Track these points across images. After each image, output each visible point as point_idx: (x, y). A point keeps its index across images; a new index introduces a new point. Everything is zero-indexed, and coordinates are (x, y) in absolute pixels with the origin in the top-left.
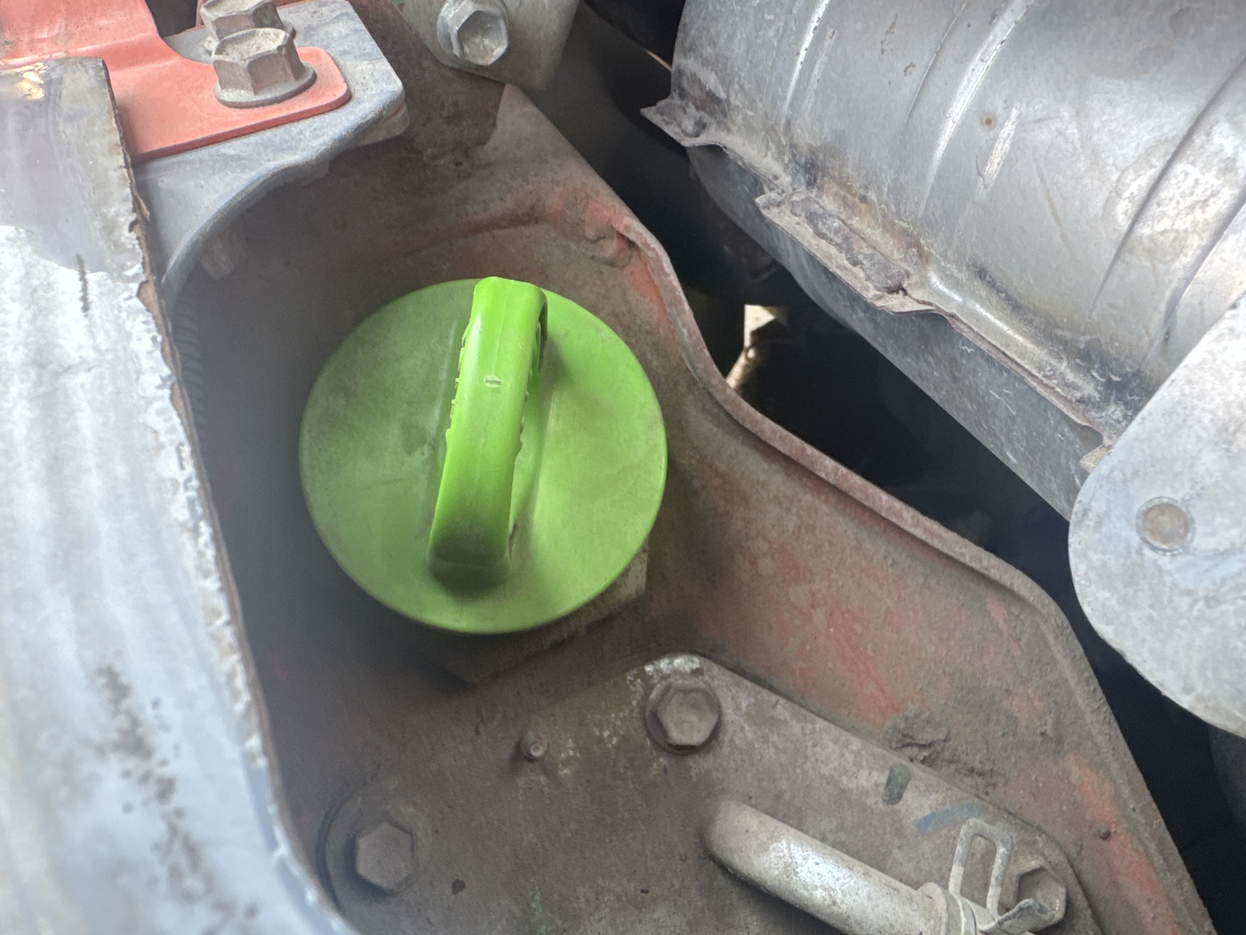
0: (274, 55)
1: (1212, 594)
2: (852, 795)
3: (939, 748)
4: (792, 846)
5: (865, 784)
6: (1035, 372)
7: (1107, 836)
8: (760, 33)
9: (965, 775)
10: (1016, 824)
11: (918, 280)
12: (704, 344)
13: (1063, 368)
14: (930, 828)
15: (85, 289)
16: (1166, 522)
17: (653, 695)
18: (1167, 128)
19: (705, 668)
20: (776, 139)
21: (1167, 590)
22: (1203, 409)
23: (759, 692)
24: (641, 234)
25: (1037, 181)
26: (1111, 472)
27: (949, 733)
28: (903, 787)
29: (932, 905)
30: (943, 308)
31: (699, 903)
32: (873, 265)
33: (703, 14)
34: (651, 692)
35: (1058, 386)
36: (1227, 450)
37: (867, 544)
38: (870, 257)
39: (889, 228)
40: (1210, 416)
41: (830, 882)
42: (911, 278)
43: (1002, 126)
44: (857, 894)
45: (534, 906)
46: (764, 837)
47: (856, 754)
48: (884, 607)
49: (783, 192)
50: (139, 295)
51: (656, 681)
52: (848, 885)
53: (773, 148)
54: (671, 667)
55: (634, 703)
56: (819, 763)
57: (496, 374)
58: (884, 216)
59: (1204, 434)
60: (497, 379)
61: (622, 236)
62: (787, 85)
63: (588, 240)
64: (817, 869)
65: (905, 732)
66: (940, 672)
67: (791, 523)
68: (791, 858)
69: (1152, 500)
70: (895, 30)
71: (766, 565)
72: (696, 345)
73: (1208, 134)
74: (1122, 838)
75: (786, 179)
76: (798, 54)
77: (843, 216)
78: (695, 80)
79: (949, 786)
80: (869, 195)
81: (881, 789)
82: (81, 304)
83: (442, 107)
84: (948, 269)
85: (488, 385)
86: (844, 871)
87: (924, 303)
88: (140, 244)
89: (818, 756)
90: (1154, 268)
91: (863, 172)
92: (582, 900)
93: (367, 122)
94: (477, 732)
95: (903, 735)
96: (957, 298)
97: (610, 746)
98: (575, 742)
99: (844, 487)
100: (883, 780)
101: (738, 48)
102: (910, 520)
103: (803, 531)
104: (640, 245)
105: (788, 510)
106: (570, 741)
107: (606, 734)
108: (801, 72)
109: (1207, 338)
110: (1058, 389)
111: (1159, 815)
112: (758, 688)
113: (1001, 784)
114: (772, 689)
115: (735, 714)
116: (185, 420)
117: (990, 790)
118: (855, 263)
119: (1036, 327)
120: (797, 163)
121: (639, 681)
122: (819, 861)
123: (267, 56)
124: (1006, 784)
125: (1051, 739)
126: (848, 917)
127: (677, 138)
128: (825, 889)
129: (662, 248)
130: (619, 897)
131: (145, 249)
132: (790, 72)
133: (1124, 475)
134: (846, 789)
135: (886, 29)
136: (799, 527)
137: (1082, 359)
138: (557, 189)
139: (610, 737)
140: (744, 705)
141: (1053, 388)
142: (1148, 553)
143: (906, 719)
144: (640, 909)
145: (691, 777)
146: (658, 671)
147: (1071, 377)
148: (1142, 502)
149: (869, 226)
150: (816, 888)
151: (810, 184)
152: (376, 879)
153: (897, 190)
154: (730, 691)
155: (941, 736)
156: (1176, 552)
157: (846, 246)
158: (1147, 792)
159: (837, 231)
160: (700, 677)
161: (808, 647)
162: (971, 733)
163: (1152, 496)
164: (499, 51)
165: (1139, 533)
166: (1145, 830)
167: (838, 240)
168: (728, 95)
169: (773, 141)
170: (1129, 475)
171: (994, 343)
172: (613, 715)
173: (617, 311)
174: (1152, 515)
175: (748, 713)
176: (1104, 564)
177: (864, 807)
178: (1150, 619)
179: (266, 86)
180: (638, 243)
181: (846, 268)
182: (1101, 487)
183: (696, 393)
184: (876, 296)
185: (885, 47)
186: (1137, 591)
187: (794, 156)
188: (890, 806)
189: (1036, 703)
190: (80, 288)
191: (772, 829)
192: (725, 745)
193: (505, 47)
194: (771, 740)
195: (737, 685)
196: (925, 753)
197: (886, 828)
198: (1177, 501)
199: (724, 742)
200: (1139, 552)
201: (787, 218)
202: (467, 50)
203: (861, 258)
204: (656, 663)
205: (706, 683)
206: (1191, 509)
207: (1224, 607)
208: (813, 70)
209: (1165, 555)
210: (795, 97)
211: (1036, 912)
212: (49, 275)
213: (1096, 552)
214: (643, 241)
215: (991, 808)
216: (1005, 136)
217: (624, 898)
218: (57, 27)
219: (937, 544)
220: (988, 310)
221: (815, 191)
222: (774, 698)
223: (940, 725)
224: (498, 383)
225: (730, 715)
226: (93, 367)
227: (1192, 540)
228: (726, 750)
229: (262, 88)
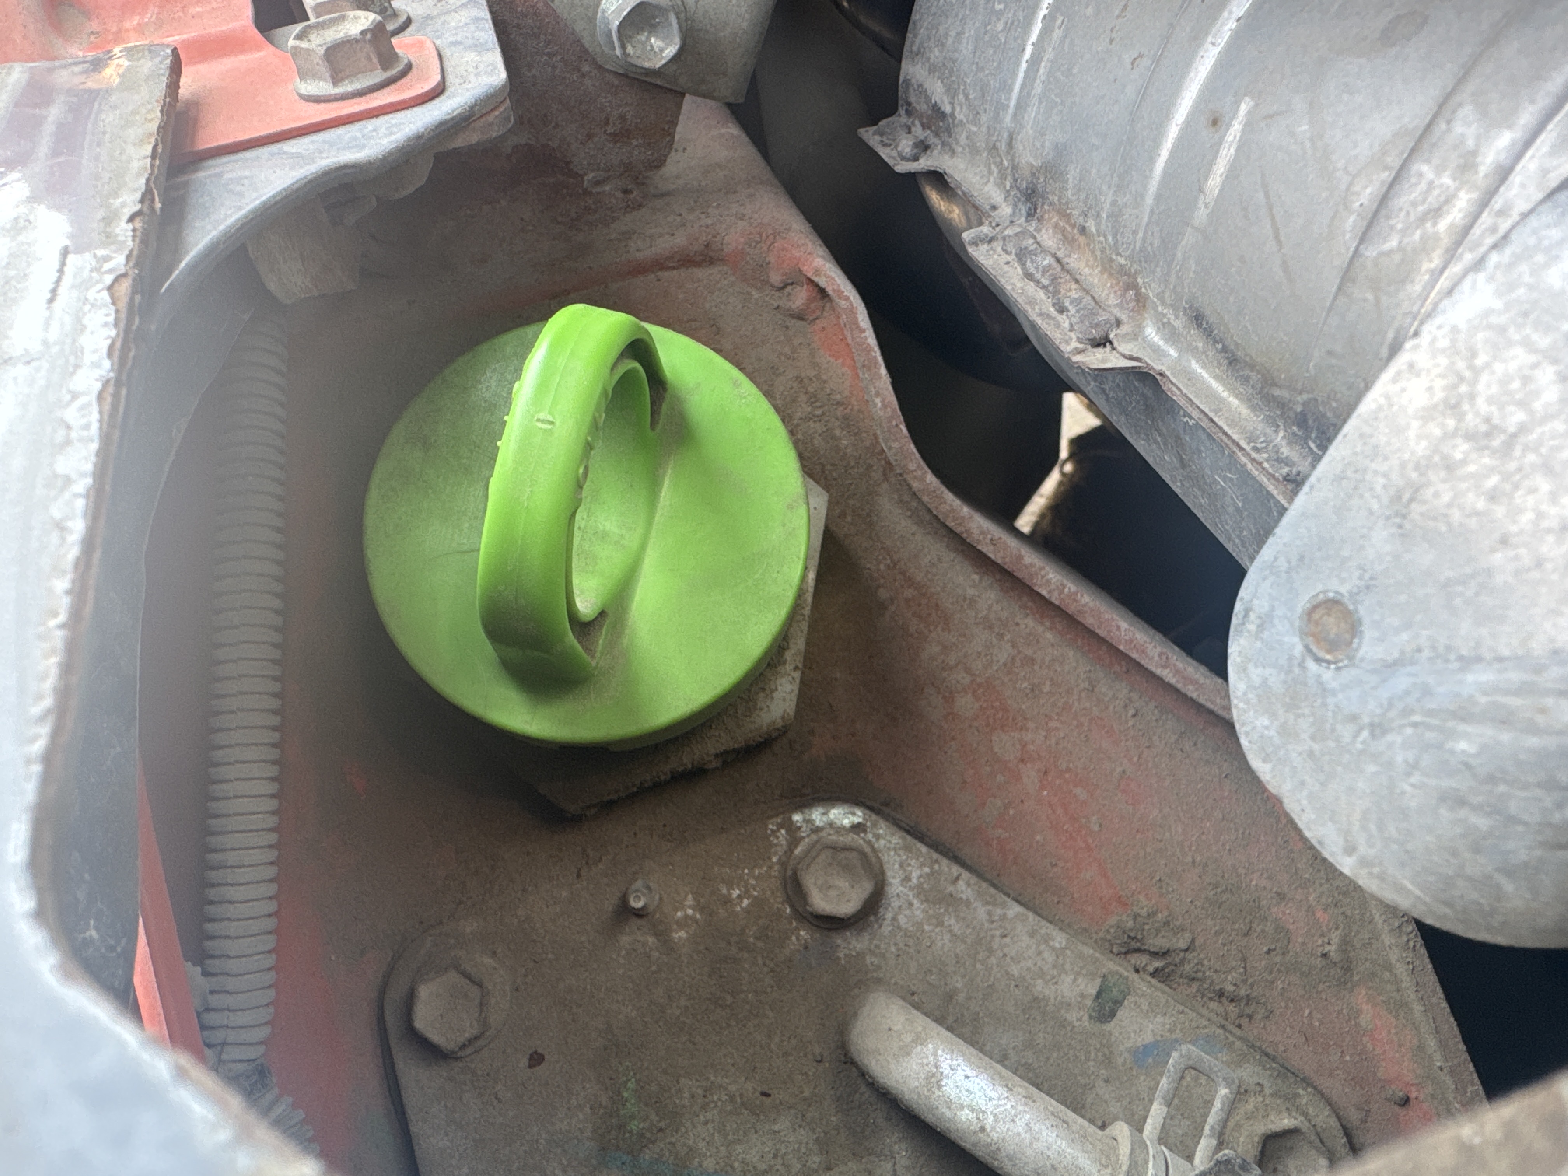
0: (357, 41)
1: (1377, 720)
2: (1047, 1005)
3: (1177, 960)
4: (940, 1052)
5: (1067, 993)
6: (1243, 444)
7: (1405, 1102)
8: (989, 27)
9: (1211, 999)
10: (1270, 1069)
11: (1130, 330)
12: (902, 418)
13: (1278, 440)
14: (1150, 1060)
15: (58, 281)
16: (1332, 625)
17: (798, 851)
18: (1406, 120)
19: (869, 824)
20: (998, 159)
21: (1330, 714)
22: (1376, 472)
23: (937, 861)
24: (833, 279)
25: (1261, 195)
26: (1276, 559)
27: (1193, 941)
28: (1118, 1003)
29: (1115, 1149)
30: (1152, 364)
31: (833, 1118)
32: (1078, 311)
33: (934, 9)
34: (796, 847)
35: (1267, 460)
36: (1400, 527)
37: (1103, 688)
38: (1076, 302)
39: (1107, 266)
40: (1382, 481)
41: (980, 1102)
42: (1121, 327)
43: (1229, 126)
44: (1013, 1120)
45: (626, 1095)
46: (908, 1038)
47: (1059, 953)
48: (1119, 769)
49: (998, 225)
50: (110, 288)
51: (803, 835)
52: (1003, 1109)
53: (996, 171)
54: (825, 819)
55: (774, 860)
56: (1008, 959)
57: (550, 413)
58: (1103, 251)
59: (1375, 506)
60: (551, 419)
61: (811, 282)
62: (1011, 90)
63: (772, 286)
64: (968, 1084)
65: (1132, 935)
66: (1189, 859)
67: (1003, 653)
68: (936, 1067)
69: (1317, 595)
70: (1127, 13)
71: (965, 704)
72: (890, 419)
73: (1449, 122)
74: (1425, 1106)
75: (1006, 210)
76: (1024, 50)
77: (1060, 254)
78: (922, 92)
79: (1181, 1008)
80: (1088, 224)
81: (1089, 1002)
82: (49, 296)
83: (607, 122)
84: (1165, 315)
85: (540, 425)
86: (1000, 1089)
87: (1131, 358)
88: (134, 237)
89: (1006, 950)
90: (1378, 301)
91: (1083, 196)
92: (686, 1095)
93: (453, 119)
94: (579, 875)
95: (1129, 937)
96: (1173, 353)
97: (738, 909)
98: (695, 899)
99: (1072, 609)
100: (1093, 990)
101: (966, 48)
102: (1156, 658)
103: (1018, 664)
104: (830, 292)
105: (1001, 636)
106: (690, 897)
107: (735, 893)
108: (1026, 72)
109: (1386, 377)
110: (1266, 465)
111: (1477, 1081)
112: (935, 855)
113: (1259, 1016)
114: (956, 859)
115: (902, 885)
116: (106, 417)
117: (1244, 1021)
118: (1062, 310)
119: (1253, 387)
120: (1018, 188)
121: (783, 832)
122: (969, 1074)
123: (348, 41)
124: (1267, 1017)
125: (1335, 963)
126: (999, 1149)
127: (891, 162)
128: (973, 1111)
129: (858, 296)
130: (732, 1098)
131: (138, 240)
132: (1015, 74)
133: (1289, 562)
134: (1041, 997)
135: (1117, 13)
136: (1013, 659)
137: (1300, 426)
138: (741, 224)
139: (739, 897)
140: (915, 875)
141: (1260, 464)
142: (1311, 665)
143: (1136, 916)
144: (758, 1115)
145: (839, 958)
146: (809, 821)
147: (1285, 451)
148: (1307, 598)
149: (1087, 265)
150: (962, 1107)
151: (1031, 214)
152: (435, 1037)
153: (1115, 216)
154: (899, 855)
155: (1182, 945)
156: (1341, 664)
157: (1053, 290)
158: (1462, 1047)
159: (1045, 271)
160: (862, 835)
161: (1012, 812)
162: (1224, 945)
163: (1317, 590)
164: (670, 51)
165: (1302, 639)
166: (1455, 1098)
167: (1045, 281)
168: (953, 109)
169: (995, 163)
170: (1294, 563)
171: (1201, 406)
172: (746, 871)
173: (803, 375)
174: (1316, 616)
175: (920, 886)
176: (1265, 681)
177: (1063, 1024)
178: (1311, 754)
179: (348, 77)
180: (829, 290)
181: (1049, 316)
182: (1264, 579)
183: (893, 480)
184: (1076, 349)
185: (1114, 35)
186: (1298, 716)
187: (1016, 180)
188: (1098, 1024)
189: (1319, 914)
190: (55, 279)
191: (920, 1029)
192: (886, 923)
193: (677, 47)
194: (946, 923)
195: (907, 848)
196: (1158, 964)
197: (1089, 1053)
198: (1342, 595)
199: (884, 919)
200: (1302, 665)
201: (996, 256)
202: (630, 50)
203: (1067, 303)
204: (807, 811)
205: (869, 843)
206: (1359, 607)
207: (1390, 738)
208: (1038, 71)
209: (1328, 668)
210: (1018, 106)
211: (1237, 1168)
212: (29, 265)
213: (1256, 666)
214: (836, 287)
215: (1238, 1044)
216: (1231, 138)
217: (739, 1100)
218: (149, 15)
219: (1191, 691)
220: (1204, 366)
221: (1034, 223)
222: (956, 870)
223: (1182, 929)
224: (551, 423)
225: (895, 886)
226: (33, 360)
227: (1360, 645)
228: (886, 929)
229: (342, 80)
